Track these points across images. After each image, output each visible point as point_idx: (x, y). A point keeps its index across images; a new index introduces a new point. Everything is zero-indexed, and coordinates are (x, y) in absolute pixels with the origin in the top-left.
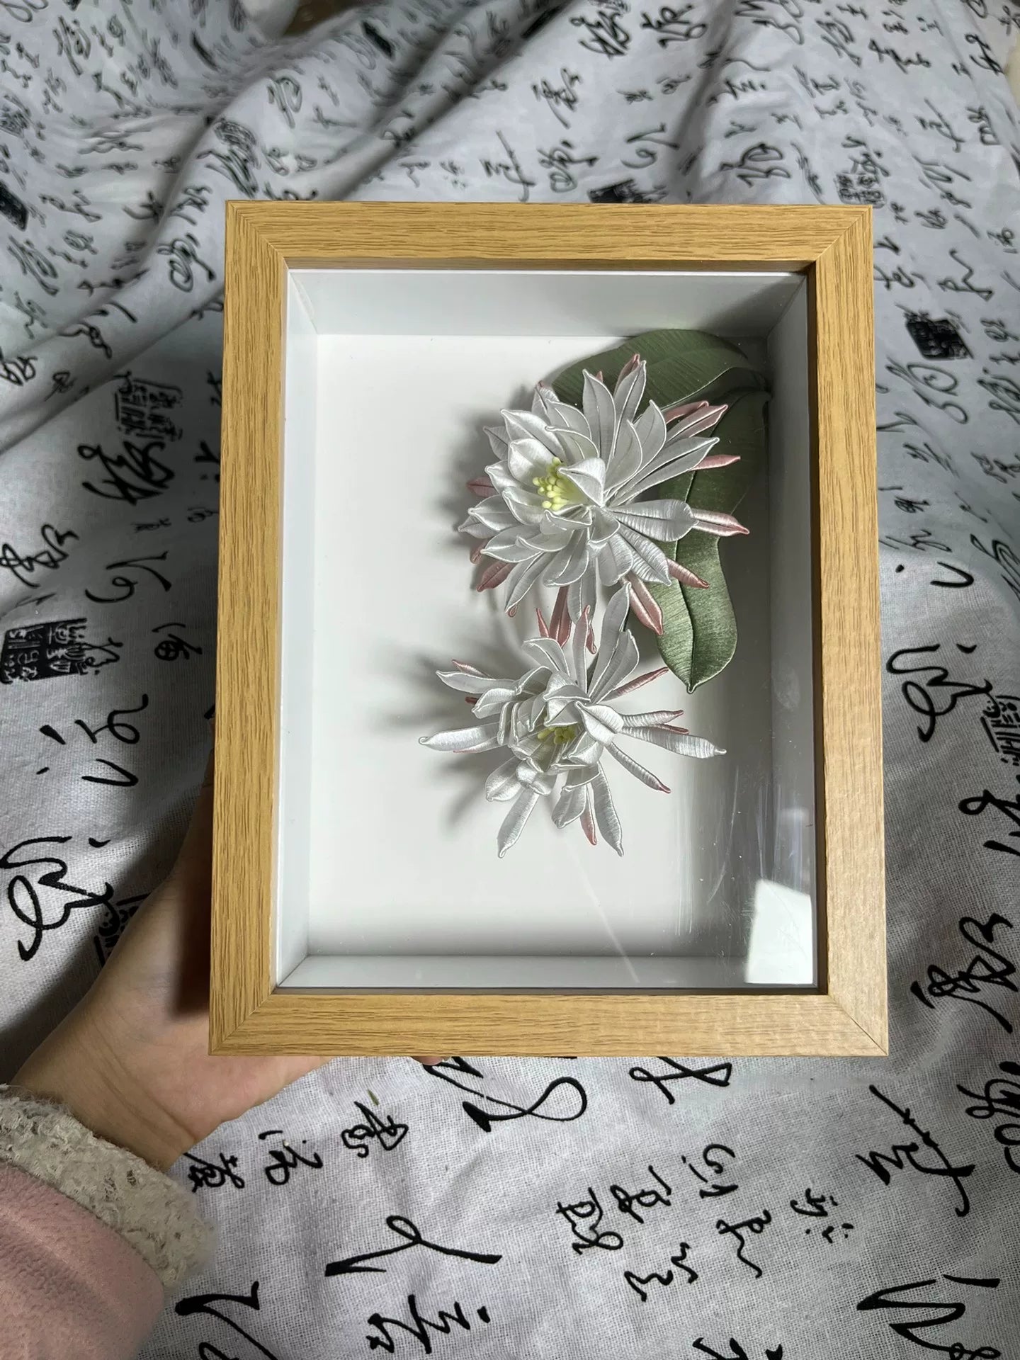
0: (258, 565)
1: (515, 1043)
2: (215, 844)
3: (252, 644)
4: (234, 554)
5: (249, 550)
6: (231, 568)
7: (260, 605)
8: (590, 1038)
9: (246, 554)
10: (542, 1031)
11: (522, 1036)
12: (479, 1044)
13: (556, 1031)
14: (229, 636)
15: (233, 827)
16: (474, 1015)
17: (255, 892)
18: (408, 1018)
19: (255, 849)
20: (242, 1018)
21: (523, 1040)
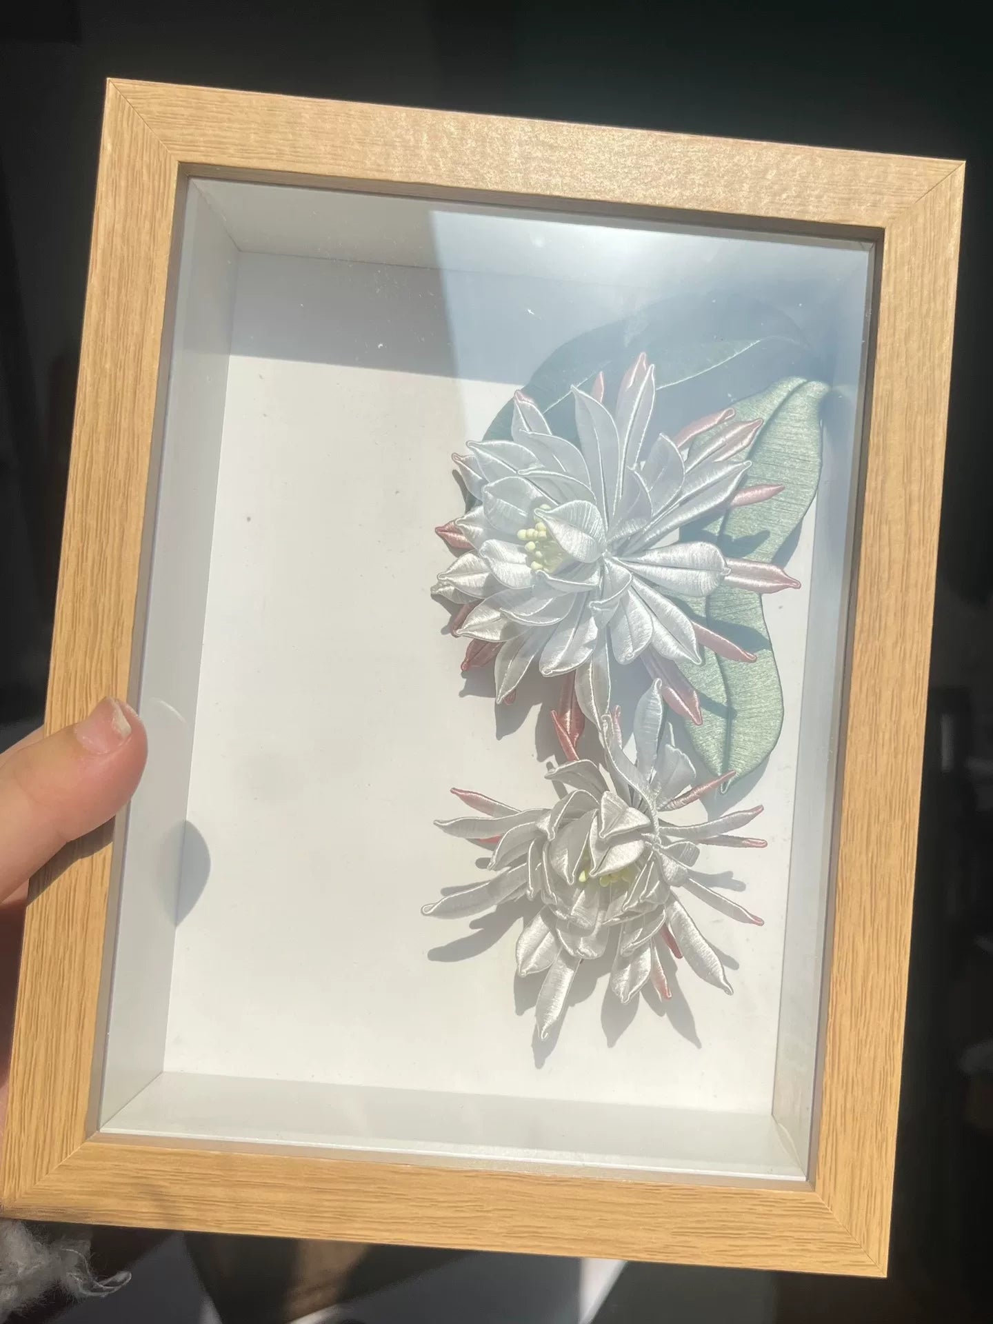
0: (112, 572)
1: (403, 1227)
2: (25, 939)
3: (96, 681)
4: (81, 556)
5: (101, 552)
6: (76, 574)
7: (111, 626)
8: (500, 1227)
9: (97, 558)
10: (440, 1214)
11: (413, 1218)
12: (357, 1225)
13: (457, 1215)
14: (67, 665)
15: (53, 917)
16: (352, 1187)
17: (75, 1005)
18: (265, 1185)
19: (79, 950)
20: (44, 1170)
21: (413, 1224)
